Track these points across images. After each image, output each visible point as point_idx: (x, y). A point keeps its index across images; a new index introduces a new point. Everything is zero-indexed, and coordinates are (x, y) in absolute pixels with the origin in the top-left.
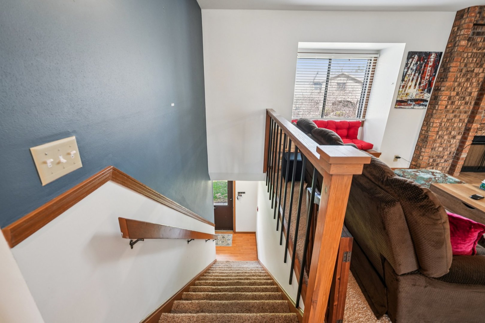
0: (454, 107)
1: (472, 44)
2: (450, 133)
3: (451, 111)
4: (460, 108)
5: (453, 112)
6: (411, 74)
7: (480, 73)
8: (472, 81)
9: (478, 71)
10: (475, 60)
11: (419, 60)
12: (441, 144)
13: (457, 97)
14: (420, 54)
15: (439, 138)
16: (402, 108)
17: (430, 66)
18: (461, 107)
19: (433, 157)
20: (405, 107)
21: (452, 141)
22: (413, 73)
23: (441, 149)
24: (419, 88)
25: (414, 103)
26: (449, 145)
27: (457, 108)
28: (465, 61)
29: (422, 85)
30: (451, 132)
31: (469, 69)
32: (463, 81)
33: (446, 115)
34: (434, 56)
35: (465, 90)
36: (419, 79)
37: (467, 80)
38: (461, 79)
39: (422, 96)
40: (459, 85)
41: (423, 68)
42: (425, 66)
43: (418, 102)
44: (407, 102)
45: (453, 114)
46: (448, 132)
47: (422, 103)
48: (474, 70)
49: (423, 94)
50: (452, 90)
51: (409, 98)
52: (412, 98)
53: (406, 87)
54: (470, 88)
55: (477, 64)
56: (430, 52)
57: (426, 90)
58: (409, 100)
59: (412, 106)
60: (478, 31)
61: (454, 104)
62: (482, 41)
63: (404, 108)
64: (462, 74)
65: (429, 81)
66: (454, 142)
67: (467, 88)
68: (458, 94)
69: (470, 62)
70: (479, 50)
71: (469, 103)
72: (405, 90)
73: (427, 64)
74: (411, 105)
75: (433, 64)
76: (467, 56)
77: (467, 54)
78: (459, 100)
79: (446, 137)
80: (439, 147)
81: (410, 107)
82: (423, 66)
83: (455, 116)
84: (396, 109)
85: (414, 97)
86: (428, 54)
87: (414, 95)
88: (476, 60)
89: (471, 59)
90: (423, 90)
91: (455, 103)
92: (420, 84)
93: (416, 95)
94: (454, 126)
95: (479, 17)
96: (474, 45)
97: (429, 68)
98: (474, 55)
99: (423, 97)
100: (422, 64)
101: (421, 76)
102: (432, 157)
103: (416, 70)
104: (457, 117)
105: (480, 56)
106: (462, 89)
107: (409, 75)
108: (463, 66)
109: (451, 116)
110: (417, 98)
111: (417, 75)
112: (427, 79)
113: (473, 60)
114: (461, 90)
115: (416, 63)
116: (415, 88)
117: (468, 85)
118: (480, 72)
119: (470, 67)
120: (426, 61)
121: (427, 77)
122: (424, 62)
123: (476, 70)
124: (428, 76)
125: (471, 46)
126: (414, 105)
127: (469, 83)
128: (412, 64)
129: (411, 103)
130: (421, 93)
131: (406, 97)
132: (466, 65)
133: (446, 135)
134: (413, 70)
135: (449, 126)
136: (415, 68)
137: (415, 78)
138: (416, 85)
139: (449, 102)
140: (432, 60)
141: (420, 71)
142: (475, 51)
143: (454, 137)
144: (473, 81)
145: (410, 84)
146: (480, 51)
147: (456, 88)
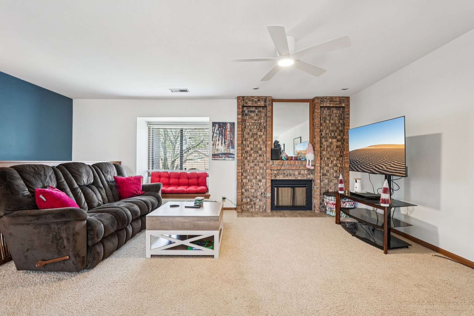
0: (252, 158)
1: (250, 117)
2: (256, 178)
3: (251, 161)
4: (257, 159)
5: (253, 162)
6: (217, 136)
7: (262, 135)
8: (258, 140)
9: (260, 134)
10: (255, 127)
11: (219, 127)
12: (252, 186)
13: (252, 151)
14: (219, 123)
15: (248, 181)
16: (216, 160)
17: (228, 131)
18: (258, 158)
19: (249, 197)
20: (218, 159)
21: (259, 183)
22: (218, 136)
23: (253, 190)
24: (225, 145)
25: (224, 156)
26: (258, 187)
27: (255, 159)
28: (249, 128)
29: (226, 144)
30: (257, 177)
31: (254, 133)
32: (252, 140)
33: (248, 164)
34: (229, 125)
35: (256, 147)
36: (223, 139)
37: (255, 140)
38: (250, 139)
39: (229, 151)
40: (251, 143)
41: (224, 132)
42: (225, 131)
43: (228, 155)
44: (219, 155)
45: (254, 163)
46: (254, 177)
47: (230, 156)
48: (257, 133)
49: (229, 149)
50: (247, 146)
51: (219, 152)
52: (222, 152)
53: (216, 145)
54: (259, 145)
55: (258, 130)
56: (225, 123)
57: (230, 147)
58: (220, 153)
59: (224, 158)
60: (250, 110)
61: (252, 156)
62: (255, 115)
63: (217, 160)
64: (250, 136)
65: (231, 141)
66: (261, 185)
67: (257, 145)
68: (252, 149)
69: (253, 128)
70: (255, 121)
71: (262, 155)
72: (215, 147)
73: (226, 129)
74: (223, 157)
75: (230, 129)
76: (249, 125)
77: (248, 123)
78: (254, 153)
79: (254, 181)
80: (251, 188)
81: (222, 159)
82: (224, 131)
83: (255, 165)
84: (213, 160)
85: (223, 152)
86: (225, 124)
87: (223, 151)
88: (257, 127)
89: (253, 127)
90: (228, 147)
91: (252, 155)
92: (225, 143)
93: (224, 150)
94: (257, 172)
95: (244, 102)
96: (251, 118)
97: (228, 133)
98: (254, 124)
99: (230, 152)
100: (223, 130)
101: (224, 137)
102: (248, 197)
103: (219, 133)
104: (257, 165)
105: (258, 125)
106: (253, 145)
107: (215, 137)
108: (249, 131)
109: (252, 165)
110: (226, 152)
111: (221, 137)
112: (229, 140)
113: (254, 127)
114: (253, 146)
115: (218, 129)
116: (222, 146)
117: (257, 143)
118: (262, 134)
119: (254, 132)
120: (224, 128)
121: (229, 138)
122: (223, 128)
123: (259, 133)
124: (229, 137)
125: (250, 119)
126: (225, 157)
127: (257, 142)
128: (216, 130)
129: (222, 156)
130: (228, 149)
131: (217, 152)
132: (250, 130)
133: (253, 179)
134: (217, 134)
135: (253, 172)
136: (218, 132)
137: (220, 139)
138: (222, 143)
139: (248, 155)
140: (229, 127)
141: (222, 134)
142: (253, 121)
143: (260, 181)
144: (259, 140)
145: (217, 143)
146: (256, 122)
147: (249, 145)
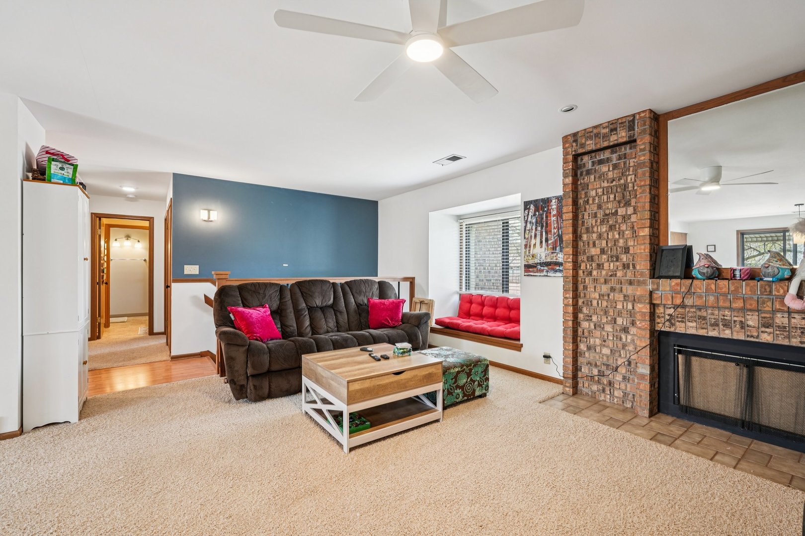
0: (604, 273)
1: (597, 176)
2: (615, 321)
3: (602, 280)
4: (616, 274)
5: (606, 282)
6: (532, 229)
7: (630, 215)
8: (619, 228)
9: (624, 213)
10: (612, 196)
11: (537, 209)
12: (605, 341)
13: (605, 257)
14: (535, 202)
15: (595, 328)
16: (531, 276)
17: (554, 216)
18: (619, 274)
19: (596, 365)
20: (535, 274)
21: (623, 336)
22: (534, 228)
23: (606, 351)
24: (547, 246)
25: (546, 268)
26: (620, 346)
27: (611, 276)
28: (597, 201)
29: (549, 242)
30: (615, 319)
31: (607, 212)
32: (604, 230)
33: (595, 287)
34: (555, 202)
35: (615, 245)
36: (544, 233)
37: (612, 228)
38: (599, 228)
39: (555, 258)
40: (600, 238)
41: (544, 219)
42: (547, 217)
43: (552, 266)
44: (536, 267)
45: (609, 286)
46: (609, 318)
47: (558, 268)
48: (617, 211)
49: (555, 255)
50: (591, 245)
51: (537, 261)
52: (542, 261)
53: (530, 246)
54: (621, 241)
55: (619, 202)
56: (548, 198)
57: (558, 248)
58: (538, 263)
59: (545, 273)
60: (598, 158)
61: (603, 269)
62: (611, 169)
63: (534, 276)
64: (599, 221)
65: (559, 235)
66: (629, 340)
67: (616, 241)
68: (603, 251)
69: (605, 200)
70: (612, 182)
71: (631, 266)
72: (529, 250)
73: (548, 213)
74: (542, 271)
75: (557, 211)
76: (597, 194)
77: (594, 191)
78: (608, 261)
79: (608, 328)
80: (602, 346)
81: (541, 274)
82: (544, 217)
83: (613, 289)
84: (526, 277)
85: (543, 260)
86: (547, 201)
87: (543, 257)
88: (615, 196)
89: (605, 197)
90: (554, 248)
91: (603, 266)
92: (547, 240)
93: (546, 257)
94: (618, 307)
95: (577, 146)
96: (600, 177)
97: (553, 219)
98: (607, 191)
99: (557, 259)
100: (543, 214)
101: (546, 230)
102: (594, 363)
103: (537, 222)
104: (617, 290)
105: (619, 190)
106: (607, 242)
107: (529, 230)
108: (596, 208)
109: (605, 289)
110: (549, 260)
111: (539, 228)
112: (555, 234)
113: (608, 198)
114: (607, 245)
115: (535, 215)
116: (541, 247)
117: (617, 236)
118: (629, 213)
119: (608, 208)
120: (546, 209)
121: (554, 231)
122: (544, 211)
123: (621, 211)
124: (554, 228)
125: (597, 180)
126: (547, 271)
127: (615, 233)
128: (530, 216)
129: (542, 268)
130: (552, 253)
131: (534, 260)
132: (600, 207)
133: (607, 323)
134: (533, 223)
135: (607, 307)
136: (534, 221)
137: (538, 234)
138: (541, 242)
139: (593, 265)
140: (554, 207)
141: (543, 224)
142: (605, 184)
143: (625, 330)
144: (621, 228)
145: (533, 242)
146: (614, 183)
147: (597, 242)
